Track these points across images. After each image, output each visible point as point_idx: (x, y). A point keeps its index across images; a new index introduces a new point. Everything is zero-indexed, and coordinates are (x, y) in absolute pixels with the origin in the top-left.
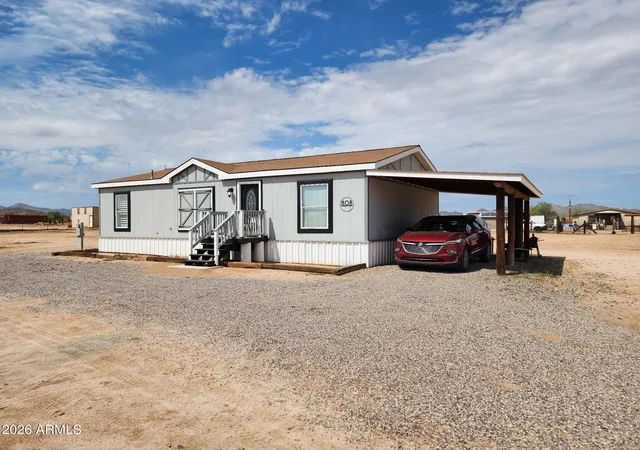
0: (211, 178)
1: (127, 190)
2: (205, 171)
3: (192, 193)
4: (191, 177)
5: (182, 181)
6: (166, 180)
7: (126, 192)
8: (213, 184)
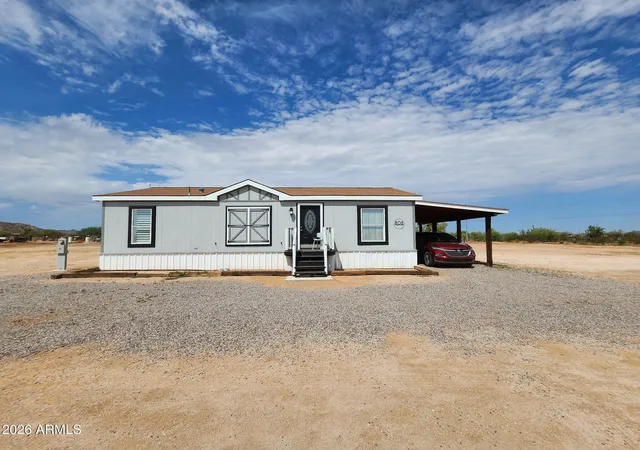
0: (267, 198)
1: (153, 204)
2: (260, 191)
3: (246, 211)
4: (243, 196)
5: (232, 199)
6: (213, 197)
7: (152, 207)
8: (270, 204)
